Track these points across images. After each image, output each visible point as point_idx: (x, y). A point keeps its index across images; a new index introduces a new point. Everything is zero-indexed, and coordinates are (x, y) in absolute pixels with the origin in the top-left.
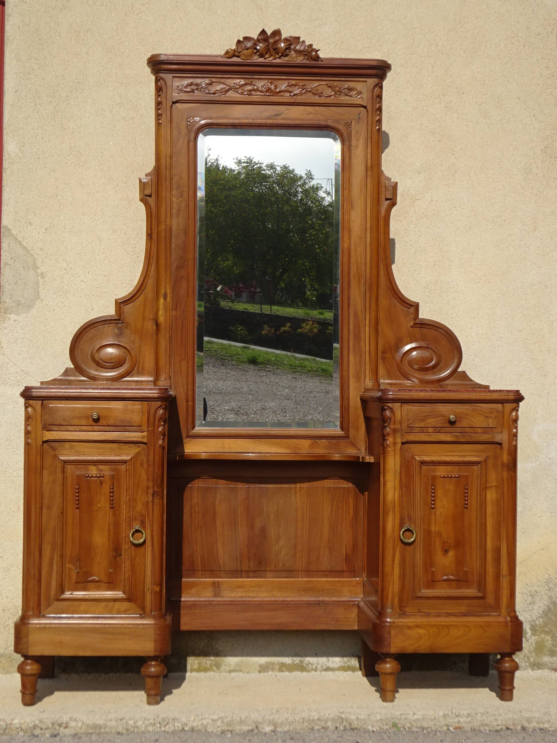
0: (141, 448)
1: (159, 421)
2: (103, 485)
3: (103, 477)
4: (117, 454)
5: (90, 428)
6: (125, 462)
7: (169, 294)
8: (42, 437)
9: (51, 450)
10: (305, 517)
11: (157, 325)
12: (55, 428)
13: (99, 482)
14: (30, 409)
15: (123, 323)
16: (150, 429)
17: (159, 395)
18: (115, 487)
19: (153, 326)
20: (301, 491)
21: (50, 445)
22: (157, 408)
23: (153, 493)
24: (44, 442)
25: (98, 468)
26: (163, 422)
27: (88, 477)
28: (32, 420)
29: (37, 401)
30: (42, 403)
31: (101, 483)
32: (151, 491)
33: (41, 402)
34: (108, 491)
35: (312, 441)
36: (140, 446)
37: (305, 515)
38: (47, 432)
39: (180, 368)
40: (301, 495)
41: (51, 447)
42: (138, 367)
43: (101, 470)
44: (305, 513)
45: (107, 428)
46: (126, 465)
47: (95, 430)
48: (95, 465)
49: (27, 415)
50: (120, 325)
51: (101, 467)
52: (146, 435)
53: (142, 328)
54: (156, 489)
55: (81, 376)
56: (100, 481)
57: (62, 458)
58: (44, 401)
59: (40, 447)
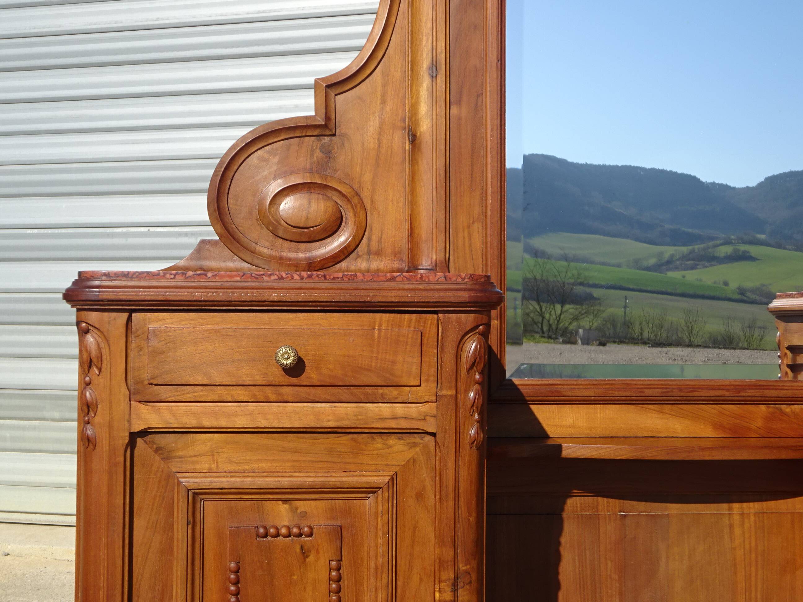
0: (418, 449)
1: (469, 370)
2: (311, 558)
3: (310, 535)
4: (349, 467)
5: (270, 393)
6: (372, 490)
7: (444, 66)
8: (129, 421)
9: (157, 458)
10: (753, 583)
11: (414, 139)
12: (165, 393)
13: (298, 549)
14: (90, 339)
15: (334, 135)
16: (444, 392)
17: (472, 294)
18: (344, 563)
19: (404, 144)
20: (742, 524)
21: (154, 443)
22: (463, 337)
23: (456, 579)
24: (134, 436)
25: (294, 510)
26: (480, 373)
27: (266, 536)
28: (100, 371)
29: (114, 314)
30: (129, 319)
31: (304, 553)
32: (448, 574)
33: (126, 315)
34: (324, 575)
35: (772, 408)
36: (415, 445)
37: (753, 579)
38: (142, 406)
39: (470, 240)
40: (744, 533)
41: (158, 450)
42: (369, 240)
43: (304, 515)
44: (753, 574)
45: (320, 393)
46: (377, 498)
47: (285, 398)
48: (285, 501)
49: (85, 355)
50: (327, 139)
51: (302, 506)
52: (434, 412)
53: (379, 146)
54: (463, 567)
55: (235, 258)
56: (302, 547)
57: (187, 481)
58: (133, 315)
59: (122, 452)
